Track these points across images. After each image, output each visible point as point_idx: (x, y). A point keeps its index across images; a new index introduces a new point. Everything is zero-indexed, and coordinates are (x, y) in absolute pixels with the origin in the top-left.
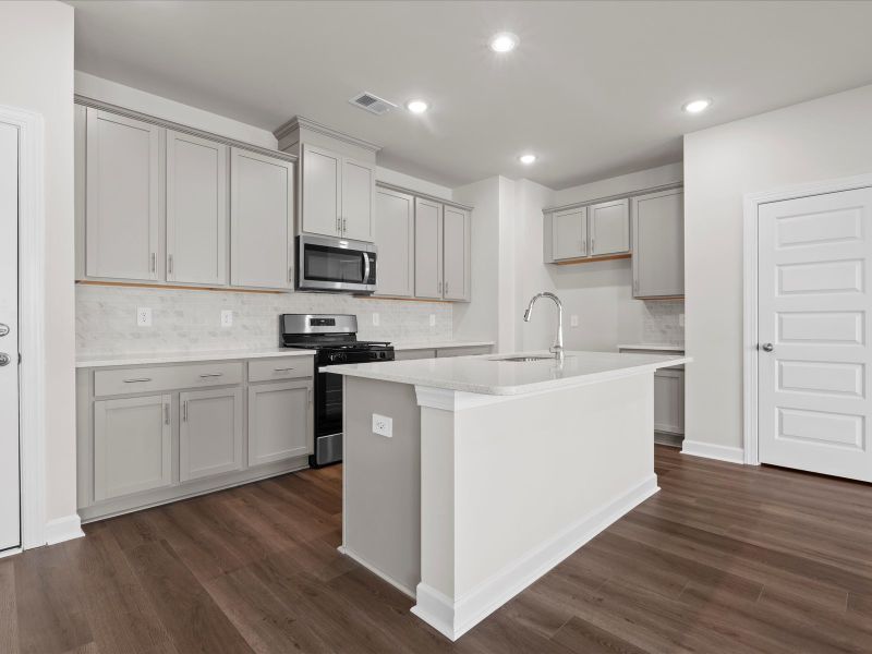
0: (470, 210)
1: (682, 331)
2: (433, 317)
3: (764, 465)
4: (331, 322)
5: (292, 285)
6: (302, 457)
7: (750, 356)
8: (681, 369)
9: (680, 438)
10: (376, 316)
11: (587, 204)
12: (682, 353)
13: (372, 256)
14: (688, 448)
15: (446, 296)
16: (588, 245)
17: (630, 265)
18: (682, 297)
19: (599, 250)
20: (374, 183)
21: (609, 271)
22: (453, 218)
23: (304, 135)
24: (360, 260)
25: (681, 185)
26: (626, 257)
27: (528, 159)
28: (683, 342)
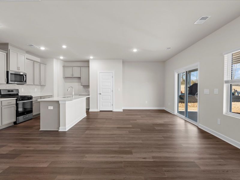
0: (46, 65)
1: (89, 91)
2: (36, 89)
3: (100, 111)
4: (12, 91)
5: (6, 83)
6: (12, 123)
7: (98, 95)
8: (89, 98)
9: (89, 109)
10: (22, 89)
11: (73, 67)
12: (89, 95)
13: (26, 76)
14: (90, 110)
15: (41, 84)
16: (72, 75)
17: (80, 79)
18: (89, 85)
19: (75, 76)
20: (25, 58)
21: (76, 80)
22: (42, 66)
23: (10, 47)
24: (23, 76)
25: (89, 67)
26: (80, 78)
27: (62, 58)
28: (89, 93)
